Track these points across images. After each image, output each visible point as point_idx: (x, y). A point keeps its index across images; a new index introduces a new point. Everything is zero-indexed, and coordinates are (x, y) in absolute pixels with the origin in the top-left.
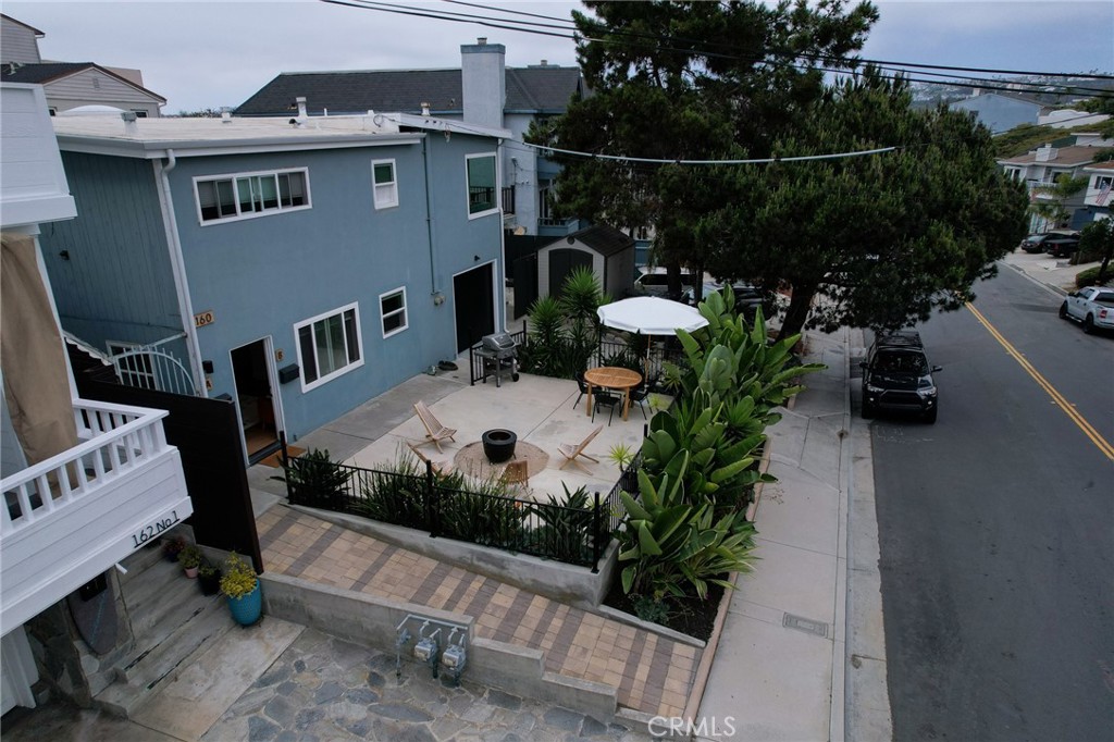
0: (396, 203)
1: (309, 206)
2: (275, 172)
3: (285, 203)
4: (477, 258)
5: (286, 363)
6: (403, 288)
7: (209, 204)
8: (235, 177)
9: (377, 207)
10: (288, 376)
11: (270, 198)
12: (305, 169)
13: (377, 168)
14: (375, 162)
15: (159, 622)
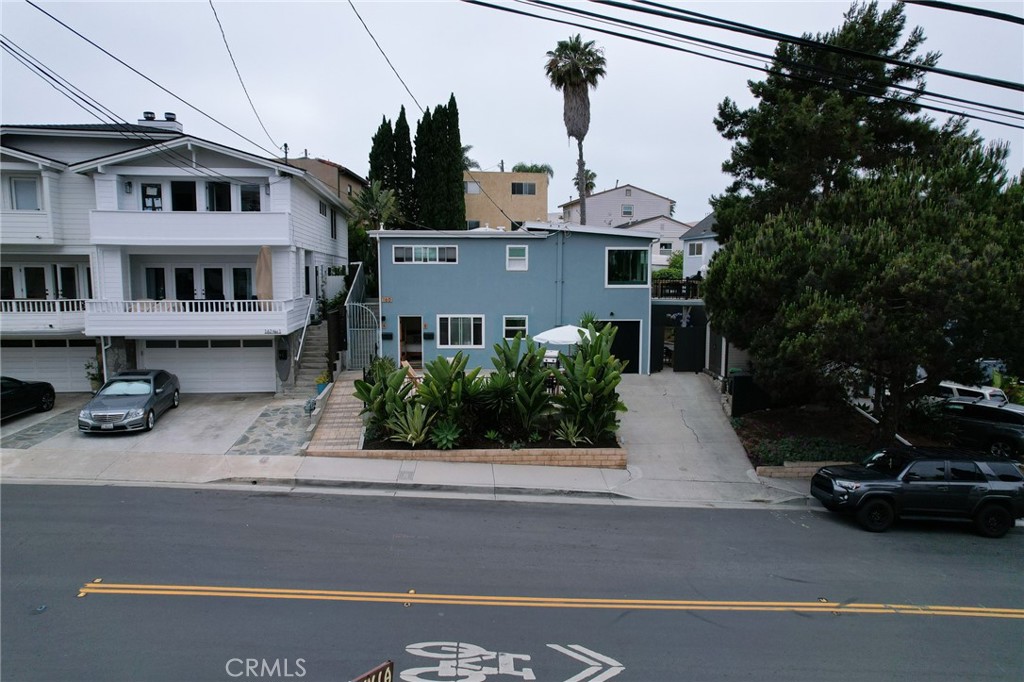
0: (526, 269)
1: (457, 263)
2: (437, 247)
3: (440, 260)
4: (612, 314)
5: (428, 331)
6: (527, 317)
7: (400, 256)
8: (413, 247)
9: (508, 269)
10: (430, 337)
11: (432, 256)
12: (457, 246)
13: (510, 249)
14: (508, 246)
15: (308, 386)
